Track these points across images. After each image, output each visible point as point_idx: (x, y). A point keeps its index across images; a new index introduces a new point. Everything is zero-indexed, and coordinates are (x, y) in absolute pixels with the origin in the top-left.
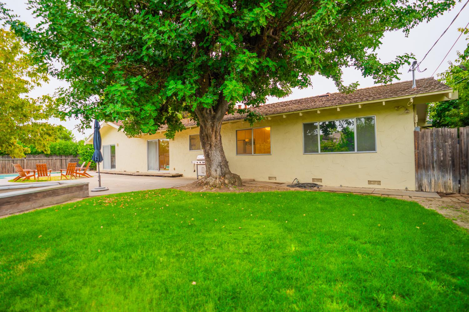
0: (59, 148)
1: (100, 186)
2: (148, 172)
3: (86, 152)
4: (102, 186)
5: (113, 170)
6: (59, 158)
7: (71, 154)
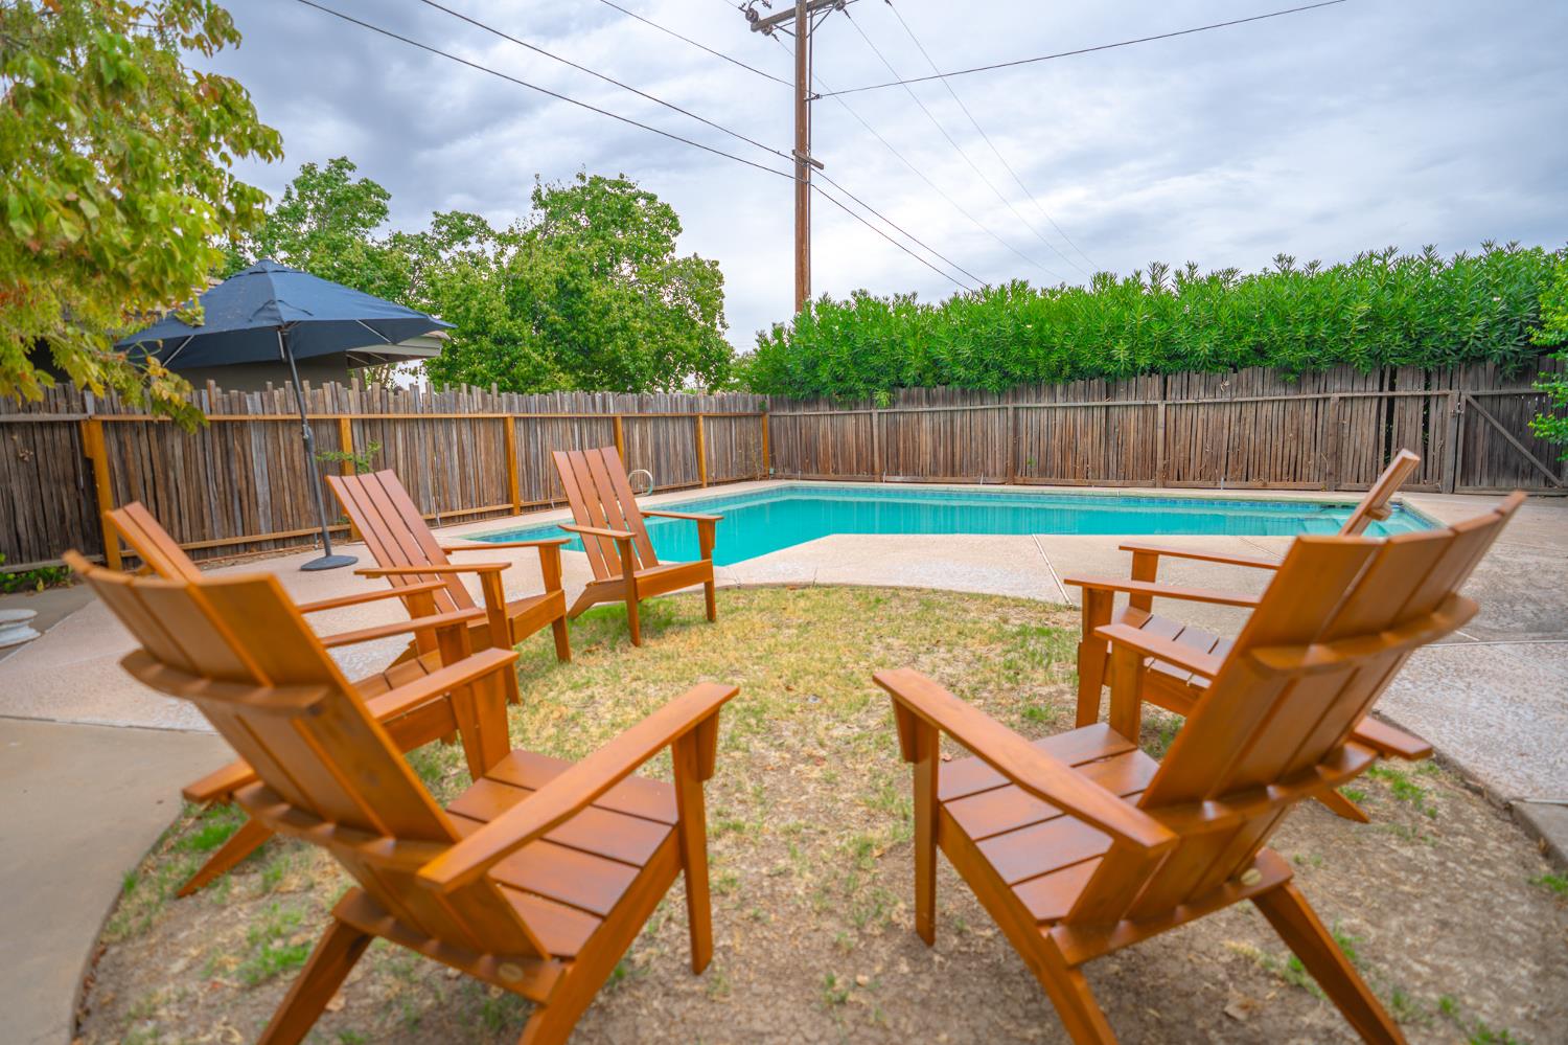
6: (1370, 389)
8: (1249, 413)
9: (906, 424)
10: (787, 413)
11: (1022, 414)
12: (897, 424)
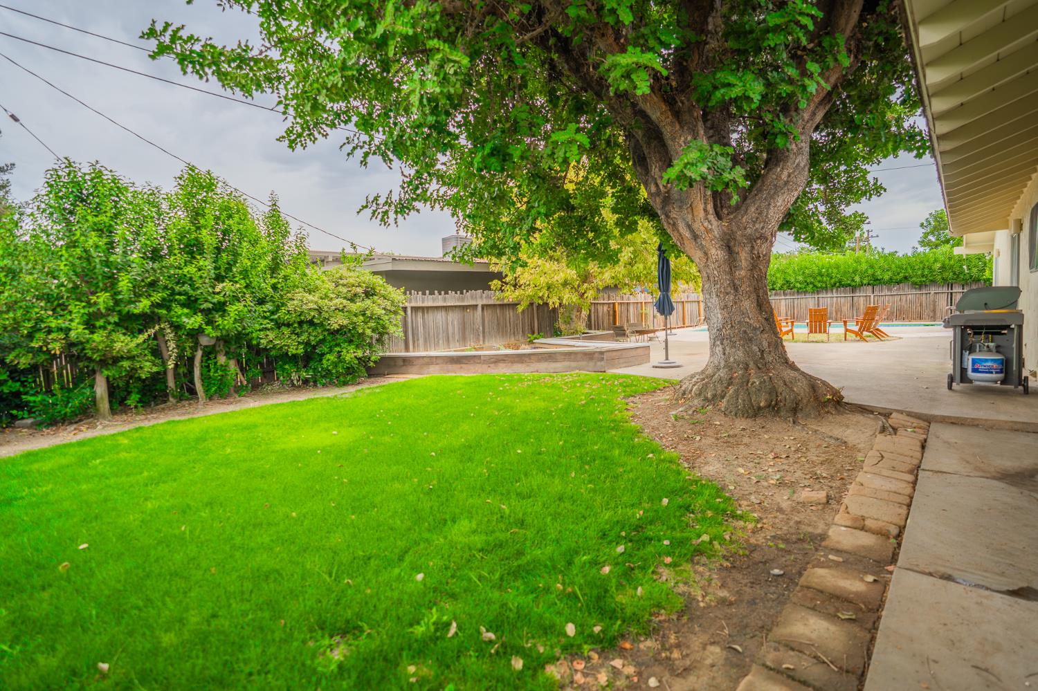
1: (667, 359)
4: (671, 359)
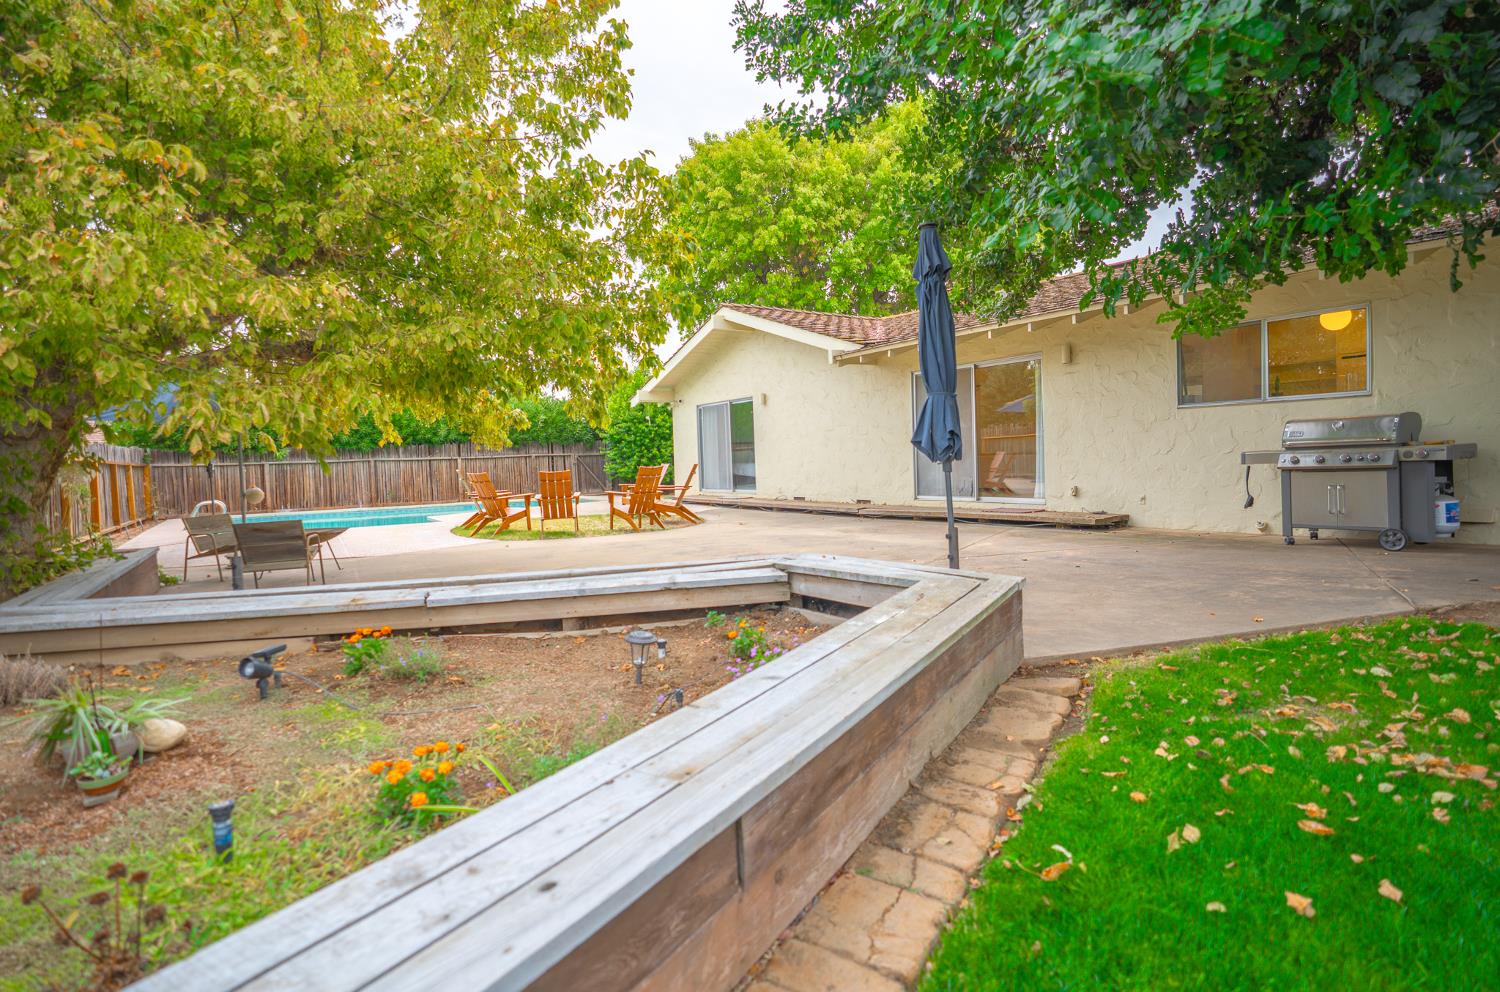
0: (545, 422)
2: (917, 503)
3: (628, 431)
5: (743, 494)
6: (545, 452)
7: (578, 441)
8: (499, 463)
9: (292, 472)
10: (172, 464)
11: (379, 465)
12: (284, 472)
